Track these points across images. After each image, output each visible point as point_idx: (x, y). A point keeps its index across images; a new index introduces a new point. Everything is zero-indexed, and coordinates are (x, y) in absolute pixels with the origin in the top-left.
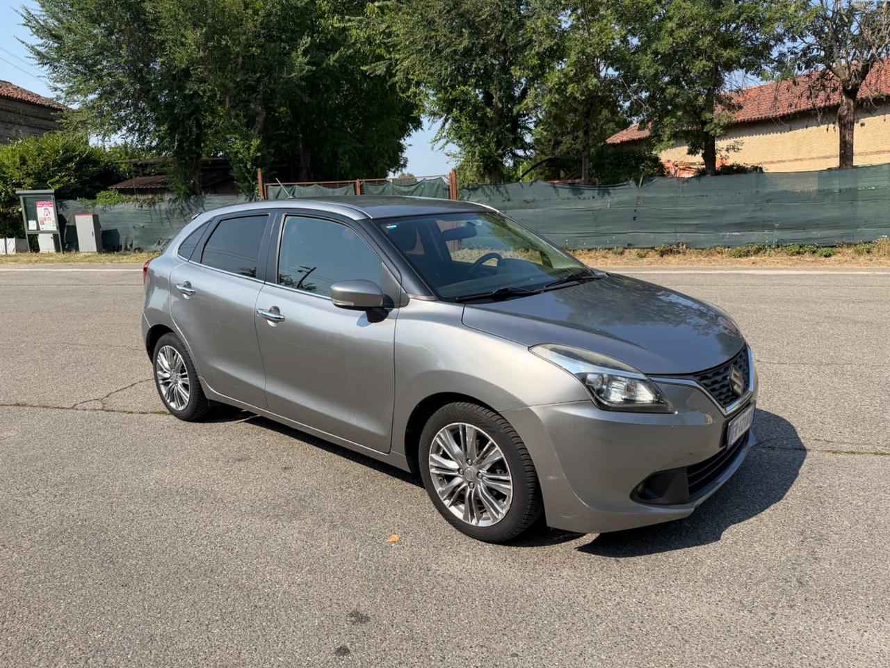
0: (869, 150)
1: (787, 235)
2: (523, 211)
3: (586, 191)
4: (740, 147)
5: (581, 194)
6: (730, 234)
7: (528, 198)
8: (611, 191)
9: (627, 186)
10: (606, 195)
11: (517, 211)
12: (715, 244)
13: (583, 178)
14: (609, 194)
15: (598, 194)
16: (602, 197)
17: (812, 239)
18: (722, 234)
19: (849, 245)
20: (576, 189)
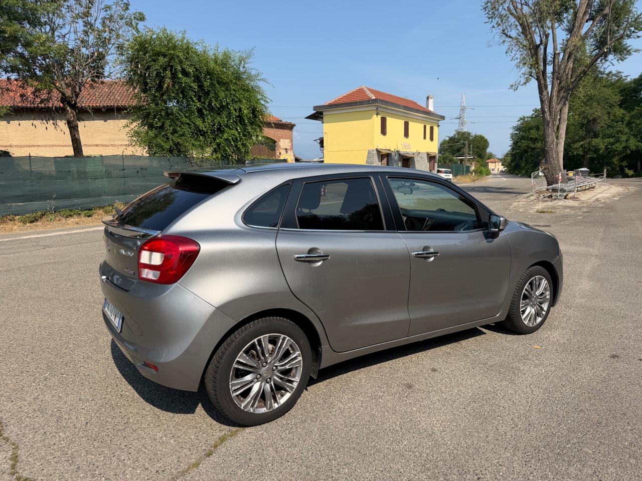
0: (22, 144)
1: (60, 203)
6: (16, 204)
12: (6, 214)
17: (76, 205)
18: (9, 205)
19: (100, 208)
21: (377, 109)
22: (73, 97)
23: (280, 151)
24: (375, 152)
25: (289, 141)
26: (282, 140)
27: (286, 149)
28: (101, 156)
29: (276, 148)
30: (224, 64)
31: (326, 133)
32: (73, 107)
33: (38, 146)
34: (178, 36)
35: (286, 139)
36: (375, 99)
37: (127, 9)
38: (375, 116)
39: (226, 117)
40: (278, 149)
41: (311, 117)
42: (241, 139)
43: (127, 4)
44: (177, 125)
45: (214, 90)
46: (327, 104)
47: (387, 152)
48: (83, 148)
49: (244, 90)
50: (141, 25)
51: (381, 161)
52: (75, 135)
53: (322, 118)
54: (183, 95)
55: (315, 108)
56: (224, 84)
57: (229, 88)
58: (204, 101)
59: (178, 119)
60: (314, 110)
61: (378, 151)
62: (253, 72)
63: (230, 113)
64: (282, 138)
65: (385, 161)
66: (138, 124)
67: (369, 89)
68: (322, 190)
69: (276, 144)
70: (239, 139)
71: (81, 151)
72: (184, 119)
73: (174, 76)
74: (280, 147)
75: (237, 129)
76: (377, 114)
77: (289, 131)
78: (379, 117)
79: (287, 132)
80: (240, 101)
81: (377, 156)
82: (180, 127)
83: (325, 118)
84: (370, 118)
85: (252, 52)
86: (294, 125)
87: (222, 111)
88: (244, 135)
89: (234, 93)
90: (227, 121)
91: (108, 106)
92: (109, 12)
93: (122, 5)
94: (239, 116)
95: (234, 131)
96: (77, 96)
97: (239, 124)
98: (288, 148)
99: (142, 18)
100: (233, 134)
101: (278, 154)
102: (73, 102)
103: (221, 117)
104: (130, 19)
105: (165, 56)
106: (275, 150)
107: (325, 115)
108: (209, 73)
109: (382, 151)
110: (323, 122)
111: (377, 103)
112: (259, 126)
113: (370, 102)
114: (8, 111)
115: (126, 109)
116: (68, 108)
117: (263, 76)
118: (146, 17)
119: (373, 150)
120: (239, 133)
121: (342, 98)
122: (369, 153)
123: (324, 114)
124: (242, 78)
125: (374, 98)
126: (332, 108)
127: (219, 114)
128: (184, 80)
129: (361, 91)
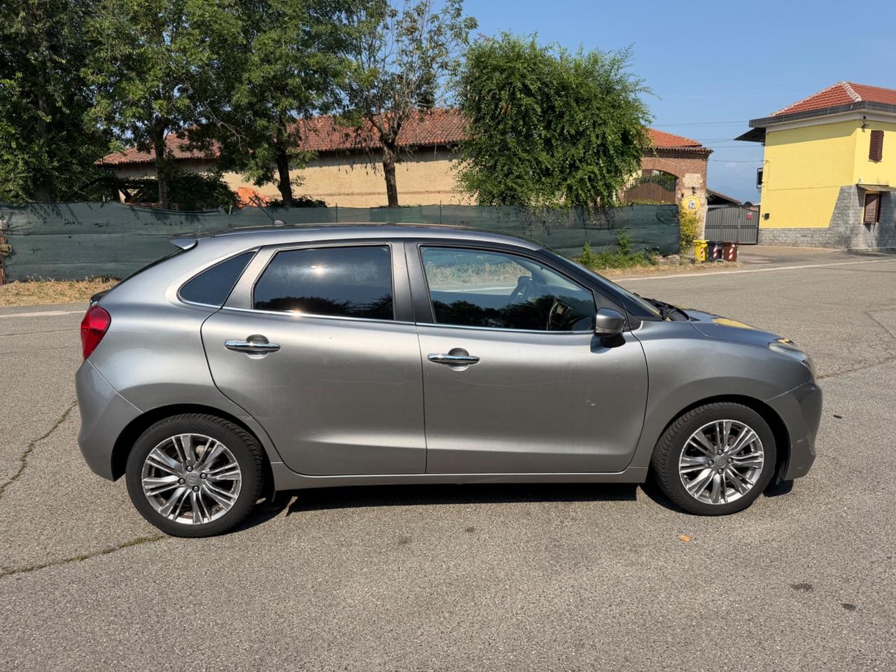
0: (363, 191)
2: (95, 236)
3: (171, 216)
4: (302, 182)
5: (166, 218)
7: (100, 222)
8: (200, 217)
9: (216, 213)
10: (195, 220)
11: (88, 237)
13: (161, 202)
14: (198, 220)
15: (187, 219)
16: (191, 223)
20: (158, 214)
21: (865, 117)
22: (390, 134)
23: (683, 191)
24: (854, 190)
25: (699, 175)
26: (687, 175)
27: (693, 188)
28: (420, 206)
29: (677, 188)
30: (588, 73)
31: (767, 161)
32: (391, 146)
33: (379, 194)
34: (525, 42)
35: (696, 173)
36: (862, 101)
37: (459, 15)
38: (859, 130)
39: (584, 148)
40: (679, 189)
41: (746, 137)
42: (604, 177)
43: (458, 9)
44: (514, 163)
45: (570, 111)
46: (774, 115)
47: (879, 189)
48: (398, 196)
49: (613, 106)
50: (473, 35)
51: (866, 204)
52: (390, 181)
53: (764, 138)
54: (524, 122)
55: (752, 123)
56: (585, 101)
57: (590, 107)
58: (555, 128)
59: (515, 155)
60: (750, 126)
61: (860, 189)
62: (632, 80)
63: (590, 141)
64: (688, 171)
65: (873, 205)
66: (469, 165)
67: (853, 86)
68: (731, 251)
69: (677, 181)
70: (599, 177)
71: (397, 200)
72: (524, 155)
73: (513, 96)
74: (683, 184)
75: (597, 164)
76: (863, 127)
77: (701, 160)
78: (868, 131)
79: (698, 162)
80: (605, 123)
81: (857, 197)
82: (517, 165)
83: (767, 138)
84: (850, 135)
85: (631, 50)
86: (711, 152)
87: (579, 140)
88: (609, 171)
89: (597, 112)
90: (585, 153)
91: (453, 142)
92: (436, 24)
93: (453, 12)
94: (602, 145)
95: (592, 167)
96: (396, 133)
97: (602, 156)
98: (696, 186)
99: (472, 24)
100: (591, 170)
101: (679, 196)
102: (390, 141)
103: (577, 148)
104: (461, 28)
105: (502, 71)
106: (675, 189)
107: (769, 132)
108: (564, 87)
109: (867, 189)
110: (764, 145)
111: (864, 108)
112: (635, 157)
113: (852, 106)
114: (313, 156)
115: (457, 145)
116: (385, 148)
117: (644, 85)
118: (477, 23)
119: (850, 187)
120: (601, 169)
121: (802, 105)
122: (842, 191)
123: (767, 131)
124: (615, 89)
125: (860, 99)
126: (781, 121)
127: (574, 144)
128: (526, 101)
129: (839, 90)
